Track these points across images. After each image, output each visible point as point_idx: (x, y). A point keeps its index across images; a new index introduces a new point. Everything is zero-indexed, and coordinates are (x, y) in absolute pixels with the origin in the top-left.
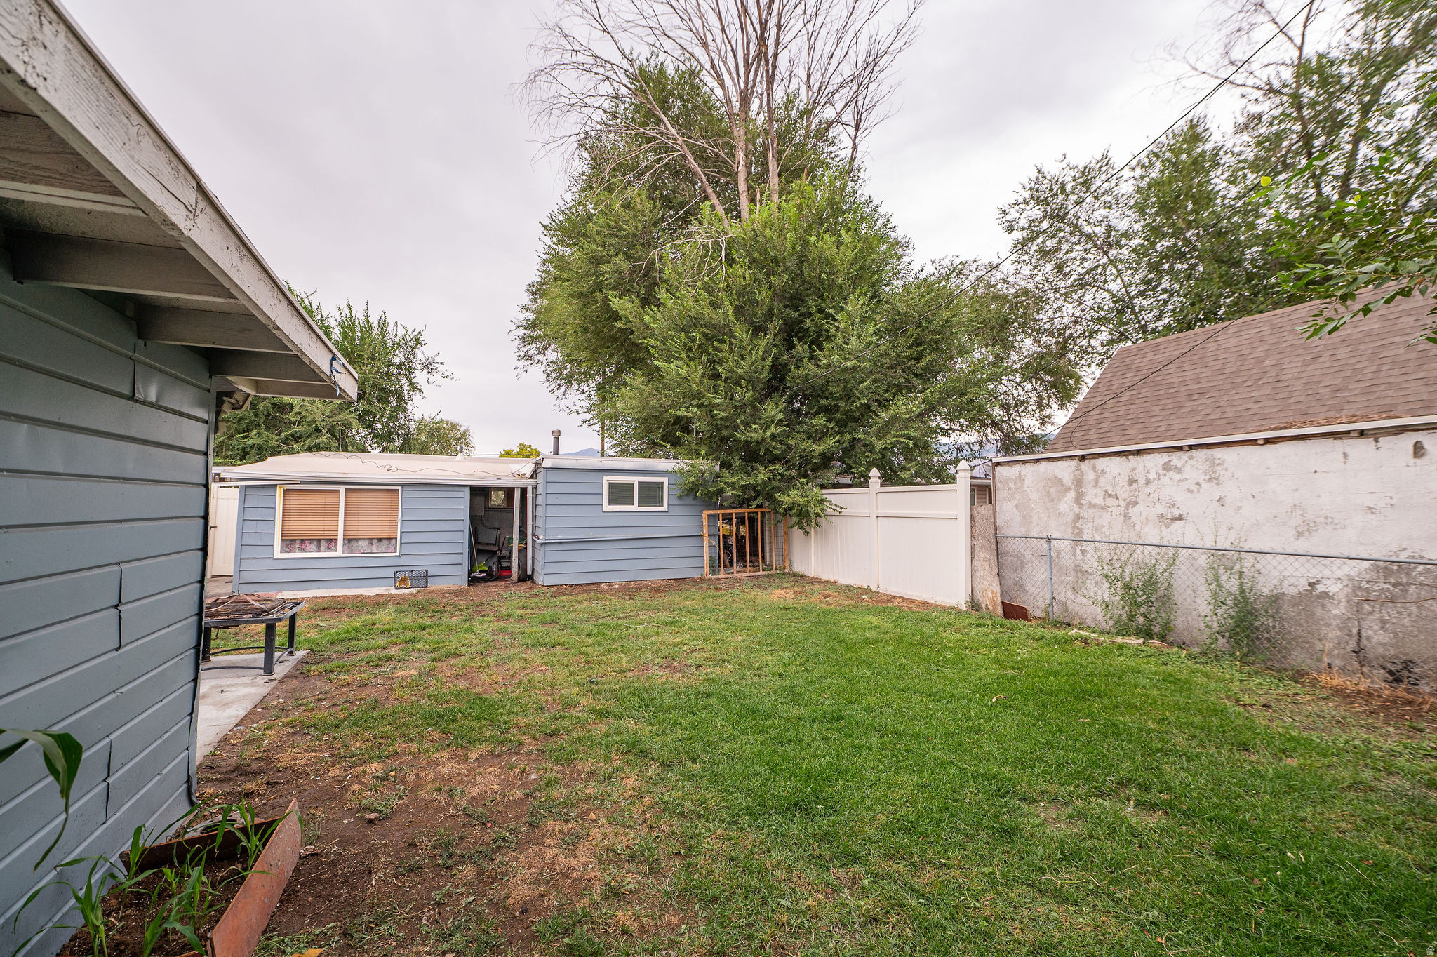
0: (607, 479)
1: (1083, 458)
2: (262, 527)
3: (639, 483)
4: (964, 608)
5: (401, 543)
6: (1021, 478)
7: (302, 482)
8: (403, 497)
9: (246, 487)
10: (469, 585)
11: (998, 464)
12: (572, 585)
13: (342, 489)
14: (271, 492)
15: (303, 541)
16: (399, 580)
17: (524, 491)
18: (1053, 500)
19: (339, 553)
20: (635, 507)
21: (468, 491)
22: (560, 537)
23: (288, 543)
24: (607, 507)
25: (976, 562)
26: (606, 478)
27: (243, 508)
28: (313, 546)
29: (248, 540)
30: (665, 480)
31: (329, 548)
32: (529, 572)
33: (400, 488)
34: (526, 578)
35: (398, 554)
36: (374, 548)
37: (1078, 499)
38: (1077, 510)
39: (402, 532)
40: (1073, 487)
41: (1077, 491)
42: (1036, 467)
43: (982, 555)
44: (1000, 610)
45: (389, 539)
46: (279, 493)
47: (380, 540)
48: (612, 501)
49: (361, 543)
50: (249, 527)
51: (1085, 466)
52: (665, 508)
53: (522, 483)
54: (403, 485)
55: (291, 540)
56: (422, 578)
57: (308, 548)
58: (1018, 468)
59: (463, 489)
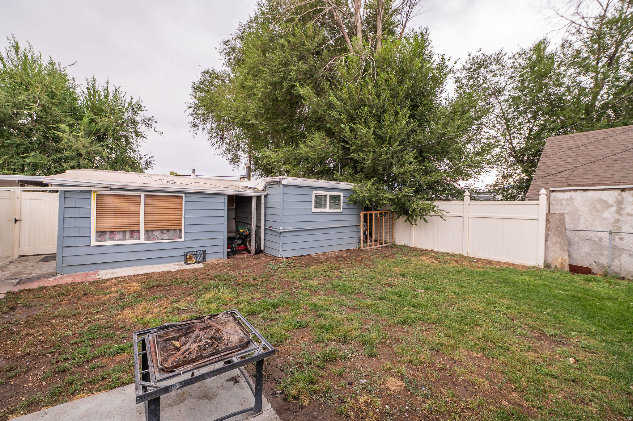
0: (315, 192)
1: (623, 190)
2: (79, 223)
3: (331, 196)
4: (543, 267)
5: (185, 233)
6: (571, 199)
7: (112, 189)
8: (185, 201)
9: (65, 191)
10: (228, 258)
11: (553, 191)
12: (296, 257)
13: (143, 195)
14: (87, 196)
15: (112, 232)
16: (187, 258)
17: (259, 198)
18: (598, 211)
19: (141, 241)
20: (327, 209)
21: (226, 197)
22: (291, 227)
23: (101, 234)
24: (315, 210)
25: (549, 243)
26: (313, 192)
27: (63, 209)
28: (120, 236)
29: (68, 233)
30: (341, 194)
31: (132, 237)
32: (262, 248)
33: (183, 195)
34: (259, 251)
35: (183, 240)
36: (165, 236)
37: (619, 211)
38: (617, 216)
39: (185, 225)
40: (615, 205)
41: (618, 207)
42: (585, 193)
43: (554, 240)
44: (567, 268)
45: (176, 230)
46: (94, 197)
47: (168, 230)
48: (316, 206)
49: (155, 233)
50: (69, 223)
51: (624, 194)
52: (341, 210)
53: (258, 194)
54: (185, 193)
55: (102, 232)
56: (202, 255)
57: (116, 238)
58: (569, 194)
59: (223, 197)
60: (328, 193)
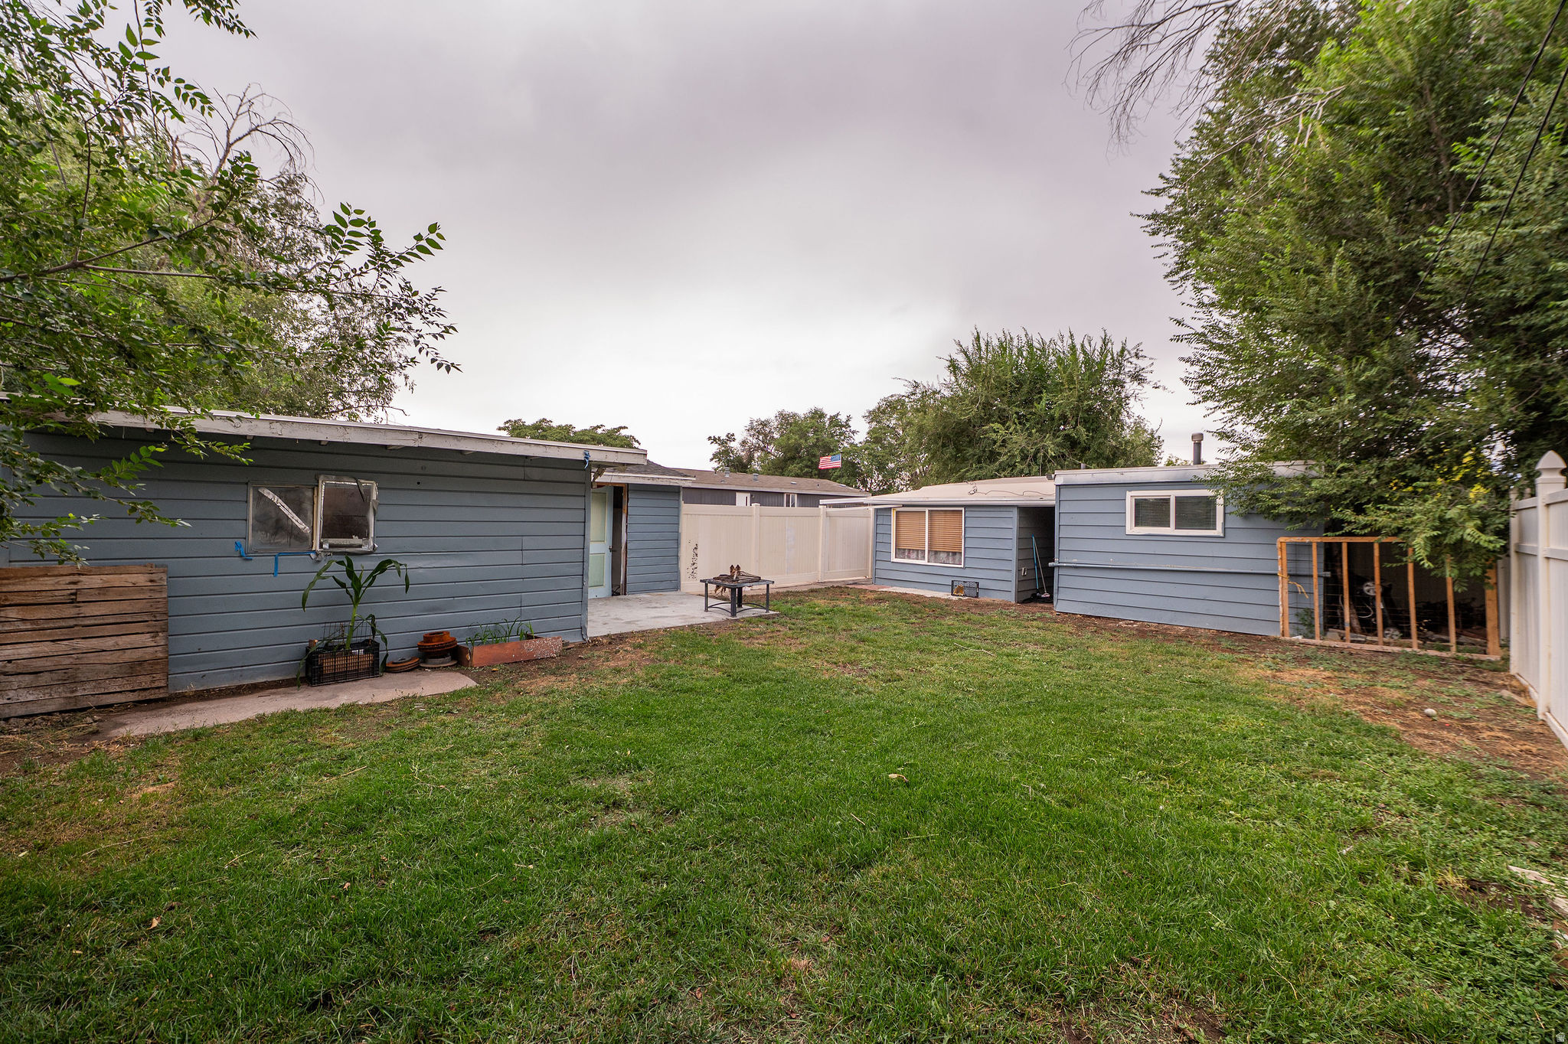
0: (1131, 496)
2: (885, 539)
3: (1177, 498)
5: (964, 557)
7: (904, 506)
8: (965, 517)
9: (876, 509)
10: (1019, 602)
13: (927, 510)
14: (889, 514)
15: (907, 550)
16: (954, 588)
19: (925, 562)
20: (1171, 530)
21: (1016, 510)
22: (1075, 560)
24: (1132, 529)
26: (1129, 494)
27: (875, 525)
28: (914, 555)
29: (878, 547)
30: (1217, 493)
33: (963, 509)
35: (961, 566)
36: (948, 560)
39: (964, 548)
45: (954, 553)
46: (893, 514)
48: (1138, 522)
49: (938, 555)
50: (881, 538)
52: (1221, 532)
54: (965, 506)
56: (974, 589)
57: (908, 556)
59: (1012, 509)
60: (1172, 494)
